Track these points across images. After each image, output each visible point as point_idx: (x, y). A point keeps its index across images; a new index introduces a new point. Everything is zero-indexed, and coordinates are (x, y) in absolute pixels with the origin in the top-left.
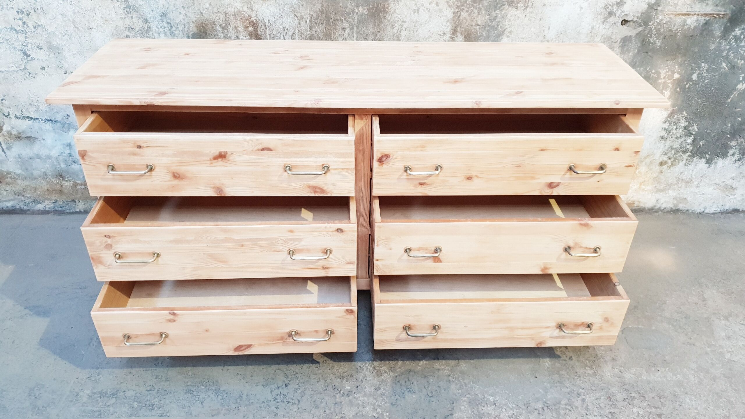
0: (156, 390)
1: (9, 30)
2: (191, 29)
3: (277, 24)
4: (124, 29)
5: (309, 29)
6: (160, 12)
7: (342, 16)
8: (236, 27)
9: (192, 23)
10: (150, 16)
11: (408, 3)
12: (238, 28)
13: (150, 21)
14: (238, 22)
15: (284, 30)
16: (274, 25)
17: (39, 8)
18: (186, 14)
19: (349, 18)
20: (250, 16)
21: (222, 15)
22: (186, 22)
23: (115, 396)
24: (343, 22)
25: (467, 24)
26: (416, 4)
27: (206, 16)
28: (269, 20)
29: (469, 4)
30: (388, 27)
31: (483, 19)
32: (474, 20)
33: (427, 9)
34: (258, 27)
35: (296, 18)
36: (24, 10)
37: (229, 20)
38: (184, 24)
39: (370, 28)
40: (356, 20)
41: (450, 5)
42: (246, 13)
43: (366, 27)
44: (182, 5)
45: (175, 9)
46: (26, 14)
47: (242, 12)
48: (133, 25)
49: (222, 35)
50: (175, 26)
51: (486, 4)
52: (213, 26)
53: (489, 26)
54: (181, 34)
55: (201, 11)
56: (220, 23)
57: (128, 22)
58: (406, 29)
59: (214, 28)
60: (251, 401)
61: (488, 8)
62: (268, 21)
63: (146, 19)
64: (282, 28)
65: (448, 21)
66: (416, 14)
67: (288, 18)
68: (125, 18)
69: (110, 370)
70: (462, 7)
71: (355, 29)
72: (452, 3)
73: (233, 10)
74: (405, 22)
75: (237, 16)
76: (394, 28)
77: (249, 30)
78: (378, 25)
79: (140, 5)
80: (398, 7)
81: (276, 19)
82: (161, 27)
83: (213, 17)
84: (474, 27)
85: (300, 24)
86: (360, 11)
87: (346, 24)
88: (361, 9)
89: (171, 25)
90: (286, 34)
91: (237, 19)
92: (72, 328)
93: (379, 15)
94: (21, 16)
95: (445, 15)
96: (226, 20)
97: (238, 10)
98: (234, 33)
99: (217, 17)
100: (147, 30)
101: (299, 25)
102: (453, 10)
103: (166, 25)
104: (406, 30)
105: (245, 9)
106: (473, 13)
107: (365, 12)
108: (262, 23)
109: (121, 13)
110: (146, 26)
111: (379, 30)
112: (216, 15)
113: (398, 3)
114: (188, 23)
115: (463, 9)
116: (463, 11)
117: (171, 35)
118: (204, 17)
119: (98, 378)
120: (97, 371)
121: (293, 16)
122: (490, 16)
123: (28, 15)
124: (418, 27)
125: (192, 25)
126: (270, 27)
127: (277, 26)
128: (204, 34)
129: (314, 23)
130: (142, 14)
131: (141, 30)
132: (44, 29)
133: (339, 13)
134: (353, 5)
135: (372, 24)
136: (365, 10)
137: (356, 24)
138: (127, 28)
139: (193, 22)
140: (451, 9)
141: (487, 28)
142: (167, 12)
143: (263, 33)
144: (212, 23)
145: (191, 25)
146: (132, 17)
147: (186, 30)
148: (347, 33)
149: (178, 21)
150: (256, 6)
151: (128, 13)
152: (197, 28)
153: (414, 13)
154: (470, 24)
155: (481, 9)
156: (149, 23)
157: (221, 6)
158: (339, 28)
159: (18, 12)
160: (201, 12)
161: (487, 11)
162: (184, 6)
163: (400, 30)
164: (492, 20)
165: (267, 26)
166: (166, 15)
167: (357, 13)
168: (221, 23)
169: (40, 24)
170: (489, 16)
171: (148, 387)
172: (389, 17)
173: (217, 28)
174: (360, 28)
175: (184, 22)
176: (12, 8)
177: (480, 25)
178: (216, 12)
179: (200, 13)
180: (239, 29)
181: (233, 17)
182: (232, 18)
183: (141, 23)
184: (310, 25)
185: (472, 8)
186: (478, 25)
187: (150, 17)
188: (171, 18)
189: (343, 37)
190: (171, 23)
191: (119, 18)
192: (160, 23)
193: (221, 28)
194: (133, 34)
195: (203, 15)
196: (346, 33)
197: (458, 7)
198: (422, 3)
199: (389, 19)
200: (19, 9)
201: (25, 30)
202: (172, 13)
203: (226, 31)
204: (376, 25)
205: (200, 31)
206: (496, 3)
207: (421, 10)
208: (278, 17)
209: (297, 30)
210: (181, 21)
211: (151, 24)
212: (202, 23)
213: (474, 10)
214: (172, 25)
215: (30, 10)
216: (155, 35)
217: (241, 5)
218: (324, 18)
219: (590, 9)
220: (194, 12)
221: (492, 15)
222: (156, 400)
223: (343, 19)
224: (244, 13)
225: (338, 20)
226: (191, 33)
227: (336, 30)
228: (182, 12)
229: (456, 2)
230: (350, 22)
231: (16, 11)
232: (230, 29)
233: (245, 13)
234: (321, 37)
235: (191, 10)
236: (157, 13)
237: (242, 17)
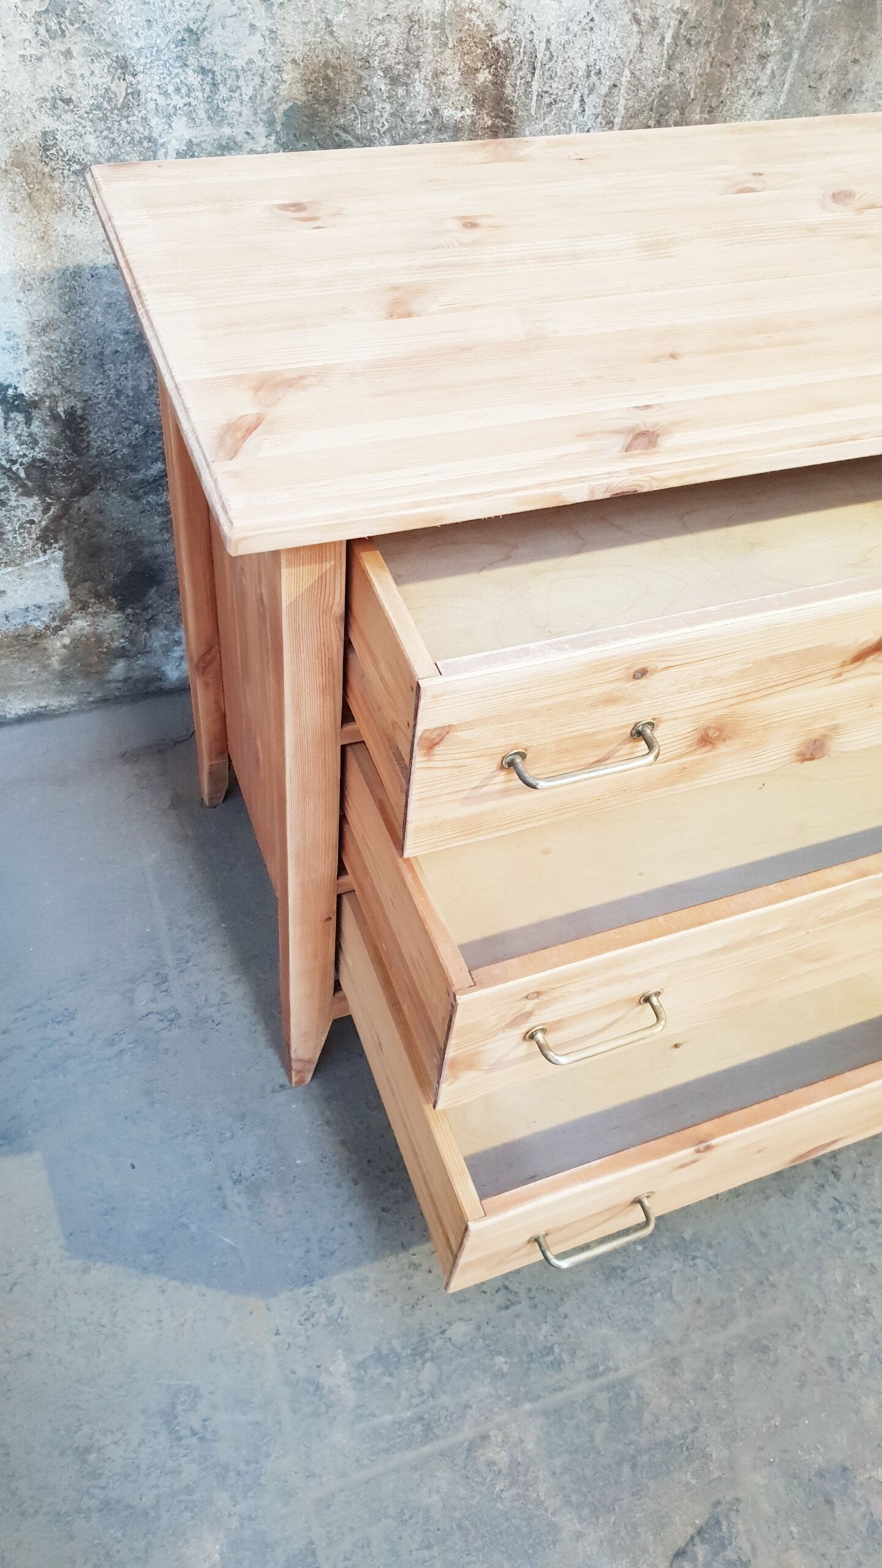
0: (523, 1294)
2: (283, 90)
3: (571, 55)
4: (34, 106)
5: (664, 64)
6: (178, 27)
7: (771, 13)
8: (436, 75)
9: (289, 67)
10: (138, 45)
12: (443, 78)
13: (139, 68)
14: (448, 53)
15: (588, 76)
16: (560, 60)
18: (272, 31)
19: (791, 17)
20: (490, 30)
21: (398, 30)
22: (268, 66)
23: (428, 1355)
24: (768, 32)
27: (343, 36)
28: (548, 41)
34: (507, 70)
35: (635, 28)
37: (419, 48)
38: (260, 71)
40: (805, 26)
42: (481, 15)
43: (828, 48)
47: (468, 15)
48: (72, 85)
49: (388, 106)
50: (229, 81)
52: (362, 73)
54: (247, 112)
55: (329, 16)
56: (387, 63)
57: (51, 73)
59: (365, 83)
60: (785, 1249)
62: (544, 45)
63: (124, 58)
64: (584, 66)
67: (612, 29)
68: (39, 59)
69: (349, 1275)
71: (796, 56)
75: (447, 29)
77: (478, 83)
78: (861, 38)
81: (570, 36)
82: (178, 90)
83: (365, 39)
85: (641, 52)
87: (775, 41)
89: (213, 79)
90: (591, 90)
91: (446, 44)
92: (133, 1167)
96: (407, 49)
98: (427, 96)
99: (382, 38)
100: (126, 106)
101: (638, 54)
103: (194, 79)
108: (525, 53)
109: (24, 36)
110: (120, 89)
112: (379, 28)
117: (210, 118)
118: (337, 40)
119: (333, 1311)
120: (316, 1291)
121: (627, 18)
125: (290, 74)
126: (547, 67)
127: (569, 64)
128: (327, 110)
129: (683, 42)
130: (107, 37)
131: (99, 107)
135: (844, 37)
137: (802, 38)
138: (45, 100)
139: (294, 61)
142: (206, 24)
143: (520, 91)
144: (360, 63)
145: (285, 77)
146: (68, 54)
147: (266, 98)
148: (768, 72)
149: (239, 63)
151: (53, 38)
152: (305, 86)
156: (134, 75)
158: (750, 55)
160: (327, 20)
165: (538, 65)
166: (198, 39)
168: (390, 60)
171: (496, 1295)
173: (375, 80)
174: (809, 53)
175: (262, 64)
178: (380, 17)
179: (323, 25)
180: (446, 80)
181: (435, 37)
182: (430, 40)
183: (100, 76)
184: (671, 52)
187: (140, 49)
188: (218, 48)
189: (754, 86)
190: (213, 73)
191: (18, 59)
192: (174, 71)
193: (388, 81)
194: (67, 124)
195: (331, 33)
196: (765, 74)
202: (223, 27)
203: (401, 91)
204: (855, 39)
205: (315, 96)
208: (580, 27)
209: (627, 72)
210: (251, 61)
211: (140, 77)
212: (327, 64)
214: (219, 78)
216: (153, 123)
218: (716, 22)
220: (304, 23)
222: (545, 1329)
223: (772, 24)
224: (474, 16)
225: (754, 28)
226: (284, 107)
228: (258, 24)
230: (787, 32)
232: (418, 83)
233: (475, 19)
234: (692, 93)
235: (293, 16)
236: (166, 29)
237: (463, 35)
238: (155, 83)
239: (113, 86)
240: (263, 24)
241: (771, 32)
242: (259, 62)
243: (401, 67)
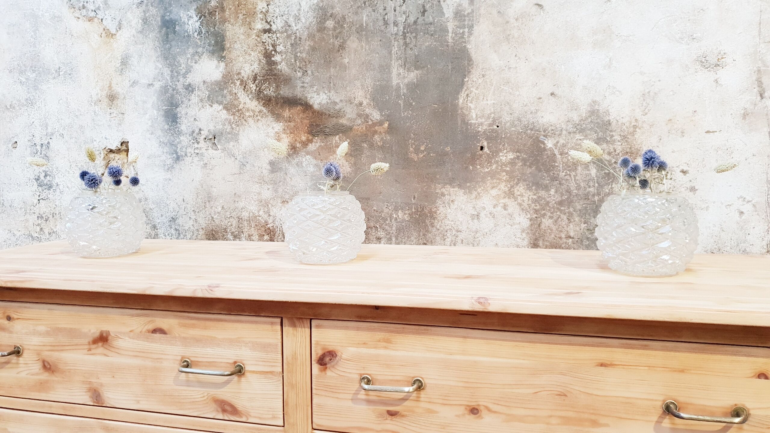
1: (27, 236)
2: (199, 237)
6: (169, 217)
7: (376, 222)
8: (249, 236)
9: (201, 230)
11: (463, 206)
12: (252, 237)
13: (158, 228)
14: (253, 229)
17: (57, 213)
18: (196, 219)
19: (386, 225)
20: (266, 222)
21: (235, 221)
22: (195, 229)
24: (377, 230)
25: (553, 236)
26: (474, 207)
27: (217, 222)
29: (553, 207)
30: (437, 238)
31: (578, 229)
32: (563, 230)
33: (490, 213)
34: (274, 235)
36: (44, 216)
37: (242, 227)
39: (412, 238)
40: (394, 228)
41: (524, 208)
42: (262, 218)
43: (409, 237)
44: (193, 209)
45: (185, 213)
46: (44, 219)
47: (258, 218)
50: (183, 233)
51: (578, 206)
52: (225, 234)
53: (588, 239)
58: (462, 241)
59: (225, 237)
61: (583, 213)
63: (155, 225)
65: (523, 231)
66: (476, 221)
70: (544, 212)
71: (394, 239)
72: (527, 206)
73: (247, 214)
74: (461, 232)
75: (251, 221)
76: (446, 240)
77: (264, 239)
78: (424, 235)
79: (151, 209)
80: (449, 211)
82: (168, 235)
83: (225, 223)
84: (565, 240)
86: (400, 217)
87: (382, 233)
88: (400, 214)
91: (251, 226)
93: (425, 222)
94: (40, 222)
95: (518, 222)
96: (238, 227)
97: (254, 215)
99: (230, 223)
102: (529, 216)
103: (173, 232)
104: (462, 243)
105: (261, 213)
106: (560, 220)
107: (407, 217)
108: (279, 231)
111: (425, 242)
112: (228, 220)
113: (450, 207)
114: (198, 230)
115: (545, 214)
116: (545, 217)
118: (215, 223)
122: (588, 224)
123: (46, 221)
124: (480, 239)
130: (151, 219)
132: (57, 236)
133: (373, 219)
134: (390, 208)
135: (415, 234)
136: (407, 215)
137: (394, 233)
139: (202, 228)
140: (527, 215)
141: (585, 242)
142: (177, 216)
144: (223, 230)
145: (200, 233)
149: (186, 228)
150: (274, 210)
152: (206, 236)
153: (473, 219)
154: (557, 236)
155: (572, 214)
156: (157, 230)
157: (234, 210)
158: (373, 238)
159: (38, 217)
160: (212, 217)
161: (582, 217)
162: (195, 210)
163: (453, 242)
164: (591, 230)
166: (175, 221)
167: (396, 219)
168: (233, 230)
169: (55, 231)
170: (586, 225)
172: (439, 225)
173: (228, 236)
174: (399, 239)
175: (193, 229)
176: (34, 213)
177: (573, 238)
178: (228, 217)
179: (211, 218)
181: (248, 224)
182: (246, 225)
183: (149, 229)
185: (558, 213)
186: (570, 237)
187: (159, 222)
188: (181, 223)
190: (179, 230)
192: (168, 229)
193: (233, 237)
195: (214, 221)
197: (536, 211)
198: (483, 205)
199: (438, 227)
200: (39, 214)
201: (41, 237)
202: (182, 218)
204: (421, 235)
206: (595, 206)
207: (482, 215)
210: (189, 228)
211: (159, 230)
212: (213, 230)
213: (561, 215)
214: (180, 232)
215: (49, 215)
217: (257, 209)
219: (758, 215)
220: (205, 218)
221: (591, 223)
223: (378, 227)
224: (260, 218)
227: (369, 240)
229: (533, 205)
230: (387, 230)
231: (36, 216)
232: (243, 238)
235: (201, 215)
236: (166, 217)
237: (257, 224)
238: (162, 232)
239: (151, 232)
240: (193, 217)
241: (379, 230)
242: (192, 228)
243: (237, 232)
